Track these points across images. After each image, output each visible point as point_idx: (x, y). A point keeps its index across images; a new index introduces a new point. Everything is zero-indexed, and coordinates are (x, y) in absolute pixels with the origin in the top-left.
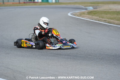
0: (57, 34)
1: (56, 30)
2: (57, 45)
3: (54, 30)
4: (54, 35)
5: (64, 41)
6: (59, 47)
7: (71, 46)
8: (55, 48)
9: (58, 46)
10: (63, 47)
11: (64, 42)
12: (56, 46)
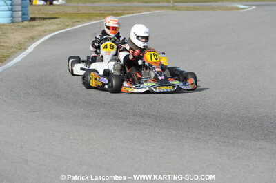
0: (154, 60)
1: (152, 53)
2: (145, 84)
3: (148, 53)
4: (146, 63)
5: (161, 76)
6: (147, 89)
7: (174, 87)
8: (139, 91)
9: (146, 86)
10: (155, 88)
11: (160, 78)
12: (142, 86)
